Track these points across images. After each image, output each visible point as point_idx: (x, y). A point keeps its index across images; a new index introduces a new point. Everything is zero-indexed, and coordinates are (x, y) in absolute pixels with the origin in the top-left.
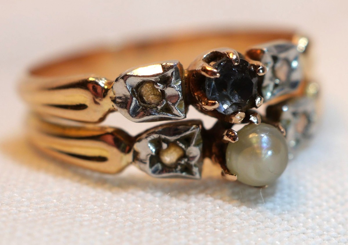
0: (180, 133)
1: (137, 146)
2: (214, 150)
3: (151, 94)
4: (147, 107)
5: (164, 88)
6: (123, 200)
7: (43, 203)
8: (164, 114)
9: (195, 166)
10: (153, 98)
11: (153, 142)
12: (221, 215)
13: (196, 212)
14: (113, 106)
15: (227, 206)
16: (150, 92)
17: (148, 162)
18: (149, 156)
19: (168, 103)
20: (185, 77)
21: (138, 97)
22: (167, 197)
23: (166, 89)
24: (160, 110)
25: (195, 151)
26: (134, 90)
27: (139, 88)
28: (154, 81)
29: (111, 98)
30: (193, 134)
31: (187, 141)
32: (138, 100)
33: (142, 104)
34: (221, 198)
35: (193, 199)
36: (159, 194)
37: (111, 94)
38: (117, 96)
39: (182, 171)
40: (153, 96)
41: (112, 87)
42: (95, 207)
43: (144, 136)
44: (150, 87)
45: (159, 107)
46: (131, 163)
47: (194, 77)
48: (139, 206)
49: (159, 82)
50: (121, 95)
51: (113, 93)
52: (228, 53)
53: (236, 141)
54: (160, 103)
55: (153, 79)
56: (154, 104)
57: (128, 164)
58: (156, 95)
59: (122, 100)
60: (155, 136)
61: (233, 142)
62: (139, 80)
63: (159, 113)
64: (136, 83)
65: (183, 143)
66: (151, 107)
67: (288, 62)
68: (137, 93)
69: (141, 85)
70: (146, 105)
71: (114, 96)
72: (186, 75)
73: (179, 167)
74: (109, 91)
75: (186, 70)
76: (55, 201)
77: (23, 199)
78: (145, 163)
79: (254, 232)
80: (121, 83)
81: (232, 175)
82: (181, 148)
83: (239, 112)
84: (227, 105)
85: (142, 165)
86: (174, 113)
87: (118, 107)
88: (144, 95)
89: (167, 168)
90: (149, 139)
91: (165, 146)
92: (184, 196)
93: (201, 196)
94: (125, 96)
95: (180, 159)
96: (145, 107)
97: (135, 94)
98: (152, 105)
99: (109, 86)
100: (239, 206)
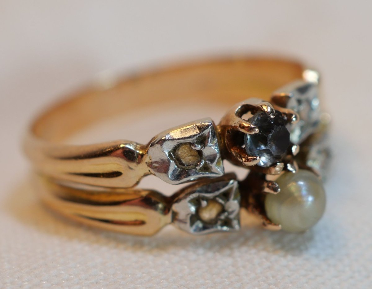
0: (218, 189)
1: (175, 207)
2: (251, 200)
3: (188, 156)
4: (186, 169)
5: (202, 148)
6: (167, 262)
7: (93, 278)
8: (203, 174)
9: (235, 219)
10: (191, 159)
11: (192, 201)
12: (269, 268)
13: (244, 267)
14: (149, 171)
15: (273, 257)
16: (187, 153)
17: (188, 221)
18: (189, 216)
19: (206, 162)
20: (219, 133)
21: (176, 160)
22: (210, 254)
23: (204, 149)
24: (199, 170)
25: (233, 204)
26: (172, 153)
27: (176, 151)
28: (191, 143)
29: (146, 163)
30: (231, 189)
31: (226, 196)
32: (176, 163)
33: (181, 166)
34: (264, 249)
35: (237, 253)
36: (201, 251)
37: (146, 159)
38: (153, 160)
39: (222, 225)
40: (191, 157)
41: (147, 152)
42: (144, 275)
43: (182, 195)
44: (187, 148)
45: (198, 168)
46: (170, 223)
47: (229, 133)
48: (186, 267)
49: (196, 143)
50: (158, 160)
51: (149, 158)
52: (261, 106)
53: (278, 192)
54: (199, 163)
55: (190, 140)
56: (193, 165)
57: (166, 224)
58: (194, 156)
59: (159, 164)
60: (195, 195)
61: (275, 193)
62: (175, 143)
63: (197, 173)
64: (173, 147)
65: (223, 199)
66: (189, 168)
67: (309, 102)
68: (174, 156)
69: (178, 148)
70: (184, 167)
71: (150, 161)
72: (219, 131)
73: (219, 222)
74: (144, 157)
75: (218, 125)
76: (102, 273)
77: (71, 277)
78: (185, 223)
79: (307, 283)
80: (158, 148)
81: (275, 225)
82: (220, 204)
83: (278, 164)
84: (265, 157)
85: (182, 225)
86: (212, 171)
87: (155, 171)
88: (181, 157)
89: (207, 225)
90: (188, 199)
91: (204, 203)
92: (227, 252)
93: (244, 249)
94: (162, 160)
95: (219, 214)
96: (183, 169)
97: (172, 157)
98: (190, 166)
99: (144, 151)
100: (284, 256)
